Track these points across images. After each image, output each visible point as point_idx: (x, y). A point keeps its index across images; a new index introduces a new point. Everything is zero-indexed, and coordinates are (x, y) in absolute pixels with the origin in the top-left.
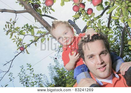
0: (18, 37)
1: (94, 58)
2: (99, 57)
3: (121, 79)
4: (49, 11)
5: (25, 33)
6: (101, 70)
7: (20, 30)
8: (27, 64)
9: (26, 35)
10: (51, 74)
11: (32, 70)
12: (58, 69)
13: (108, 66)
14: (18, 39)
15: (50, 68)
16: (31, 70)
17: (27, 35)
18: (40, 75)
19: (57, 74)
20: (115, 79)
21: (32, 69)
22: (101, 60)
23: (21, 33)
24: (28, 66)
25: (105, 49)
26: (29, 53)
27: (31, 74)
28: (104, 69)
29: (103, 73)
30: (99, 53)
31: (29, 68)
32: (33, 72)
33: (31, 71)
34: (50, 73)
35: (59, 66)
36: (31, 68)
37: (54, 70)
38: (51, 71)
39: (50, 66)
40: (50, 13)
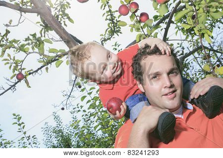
0: (14, 57)
1: (159, 79)
2: (167, 76)
3: (196, 112)
4: (64, 22)
5: (28, 49)
6: (169, 96)
7: (21, 44)
8: (14, 115)
9: (30, 53)
10: (47, 141)
11: (22, 125)
12: (60, 131)
13: (179, 92)
14: (14, 59)
15: (46, 130)
16: (20, 125)
17: (32, 53)
18: (33, 137)
19: (57, 142)
20: (187, 112)
21: (23, 123)
22: (171, 82)
23: (22, 48)
24: (16, 118)
25: (175, 66)
26: (30, 87)
27: (20, 131)
28: (173, 95)
29: (171, 102)
30: (168, 71)
31: (16, 121)
32: (23, 128)
33: (19, 127)
34: (45, 138)
35: (61, 126)
36: (20, 122)
37: (53, 134)
38: (47, 136)
39: (46, 126)
40: (65, 25)
